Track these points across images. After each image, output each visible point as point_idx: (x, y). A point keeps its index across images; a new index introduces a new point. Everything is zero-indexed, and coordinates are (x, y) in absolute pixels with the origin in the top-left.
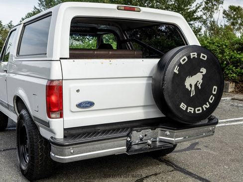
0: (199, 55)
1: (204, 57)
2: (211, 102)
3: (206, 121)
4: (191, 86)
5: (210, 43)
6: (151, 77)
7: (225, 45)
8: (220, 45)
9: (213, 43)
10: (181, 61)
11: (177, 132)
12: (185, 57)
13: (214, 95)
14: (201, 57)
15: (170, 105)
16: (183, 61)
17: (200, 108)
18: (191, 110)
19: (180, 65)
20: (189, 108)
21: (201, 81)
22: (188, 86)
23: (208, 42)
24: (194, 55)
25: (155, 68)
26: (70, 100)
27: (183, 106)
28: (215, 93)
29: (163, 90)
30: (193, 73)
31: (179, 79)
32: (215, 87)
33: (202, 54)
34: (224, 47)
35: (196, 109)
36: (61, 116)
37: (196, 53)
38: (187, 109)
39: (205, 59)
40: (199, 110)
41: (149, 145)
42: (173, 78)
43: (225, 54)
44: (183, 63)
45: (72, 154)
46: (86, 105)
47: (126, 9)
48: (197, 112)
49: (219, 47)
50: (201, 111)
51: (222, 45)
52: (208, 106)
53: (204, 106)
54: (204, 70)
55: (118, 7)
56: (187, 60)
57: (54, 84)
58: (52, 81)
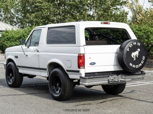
0: (137, 43)
1: (139, 44)
2: (142, 63)
3: (140, 73)
4: (134, 56)
5: (138, 30)
6: (117, 53)
7: (150, 32)
8: (146, 32)
9: (141, 31)
10: (130, 46)
11: (127, 77)
12: (131, 44)
13: (143, 60)
14: (138, 44)
15: (126, 64)
16: (131, 46)
17: (138, 66)
18: (134, 66)
19: (129, 48)
20: (133, 65)
21: (138, 54)
22: (133, 56)
23: (136, 30)
24: (135, 43)
25: (119, 49)
26: (87, 62)
27: (131, 64)
28: (144, 59)
29: (123, 58)
30: (134, 51)
31: (129, 53)
32: (144, 57)
33: (138, 43)
34: (149, 33)
35: (136, 66)
36: (84, 68)
37: (136, 43)
38: (132, 65)
39: (139, 45)
40: (137, 67)
41: (116, 82)
42: (127, 53)
43: (150, 39)
44: (130, 47)
45: (89, 82)
46: (93, 64)
47: (105, 23)
48: (136, 67)
49: (146, 33)
50: (138, 67)
51: (148, 32)
52: (141, 65)
53: (139, 65)
54: (139, 50)
55: (101, 22)
56: (132, 45)
57: (82, 55)
58: (81, 54)
